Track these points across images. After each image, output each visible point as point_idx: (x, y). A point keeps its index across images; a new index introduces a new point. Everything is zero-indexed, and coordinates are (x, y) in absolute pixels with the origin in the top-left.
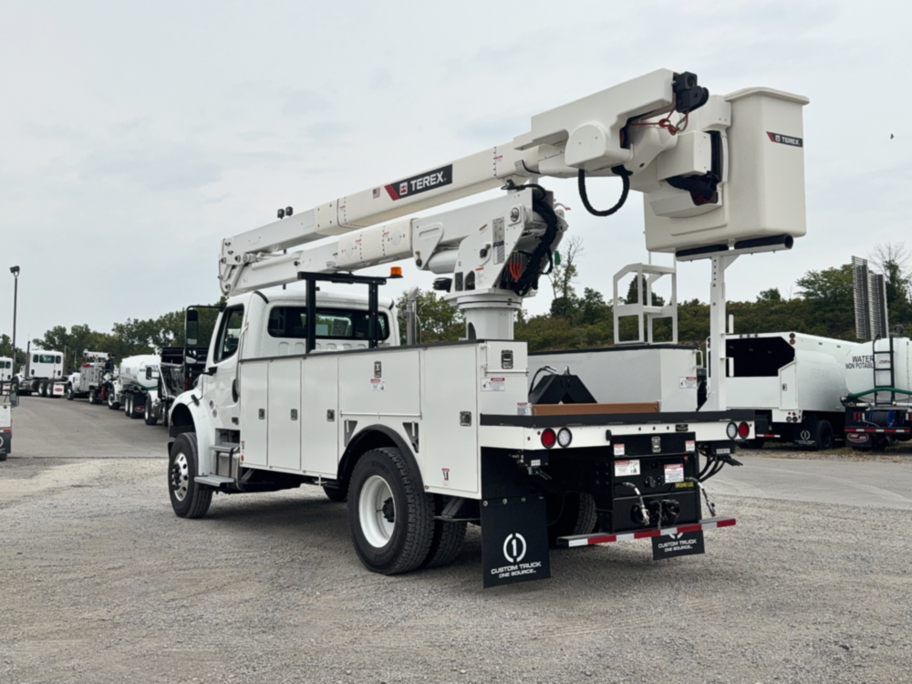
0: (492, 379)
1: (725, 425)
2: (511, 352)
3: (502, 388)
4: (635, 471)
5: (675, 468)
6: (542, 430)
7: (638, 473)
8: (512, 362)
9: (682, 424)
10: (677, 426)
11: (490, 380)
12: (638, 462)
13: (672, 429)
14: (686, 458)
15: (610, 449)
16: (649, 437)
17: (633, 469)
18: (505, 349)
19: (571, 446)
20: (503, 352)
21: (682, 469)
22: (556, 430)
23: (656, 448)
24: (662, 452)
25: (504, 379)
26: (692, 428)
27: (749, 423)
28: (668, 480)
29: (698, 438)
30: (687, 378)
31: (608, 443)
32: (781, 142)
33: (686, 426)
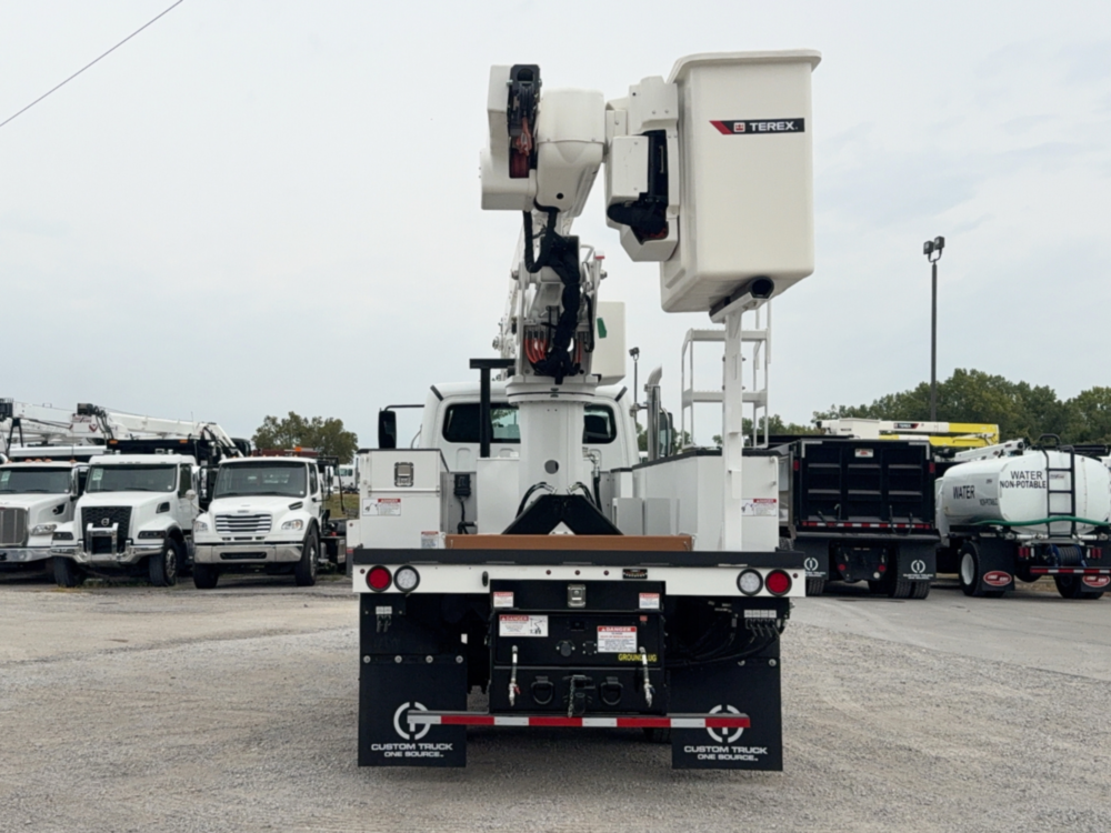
0: (380, 500)
1: (735, 573)
2: (412, 464)
3: (397, 512)
4: (538, 631)
5: (620, 632)
6: (367, 568)
7: (544, 633)
8: (411, 476)
9: (635, 568)
10: (625, 571)
11: (376, 502)
12: (545, 619)
13: (616, 574)
14: (644, 619)
15: (487, 599)
16: (565, 584)
17: (534, 628)
19: (419, 590)
20: (397, 464)
21: (634, 635)
22: (393, 569)
23: (577, 601)
24: (587, 607)
25: (399, 500)
26: (654, 574)
27: (791, 572)
28: (604, 647)
29: (670, 591)
30: (755, 501)
31: (486, 590)
32: (749, 130)
33: (645, 571)
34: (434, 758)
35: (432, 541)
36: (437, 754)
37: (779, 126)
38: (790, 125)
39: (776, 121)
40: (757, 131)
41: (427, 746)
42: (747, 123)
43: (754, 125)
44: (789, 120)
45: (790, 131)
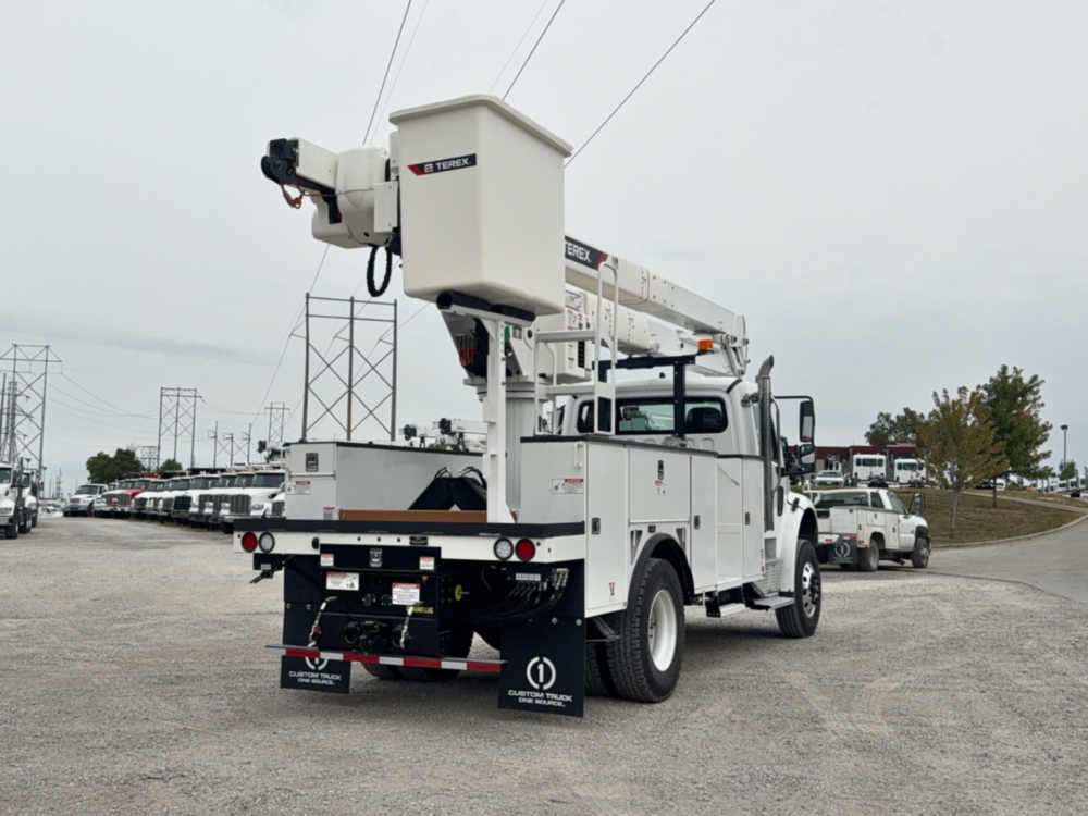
0: (297, 483)
1: (492, 542)
2: (316, 454)
3: (307, 491)
4: (352, 585)
5: (408, 589)
6: (242, 534)
7: (356, 588)
8: (317, 464)
9: (418, 536)
10: (411, 539)
11: (294, 484)
12: (357, 576)
13: (405, 541)
14: (425, 578)
15: (317, 558)
16: (367, 548)
17: (350, 583)
18: (309, 451)
19: (274, 551)
20: (307, 454)
21: (418, 591)
22: (258, 535)
23: (376, 562)
24: (383, 567)
25: (309, 483)
26: (433, 542)
27: (535, 541)
28: (396, 600)
29: (445, 555)
30: (566, 480)
31: (317, 552)
32: (436, 170)
33: (426, 539)
34: (329, 686)
35: (330, 514)
36: (331, 683)
37: (457, 163)
38: (465, 161)
39: (455, 159)
40: (442, 170)
41: (326, 676)
42: (434, 163)
43: (439, 165)
44: (465, 157)
45: (466, 166)
